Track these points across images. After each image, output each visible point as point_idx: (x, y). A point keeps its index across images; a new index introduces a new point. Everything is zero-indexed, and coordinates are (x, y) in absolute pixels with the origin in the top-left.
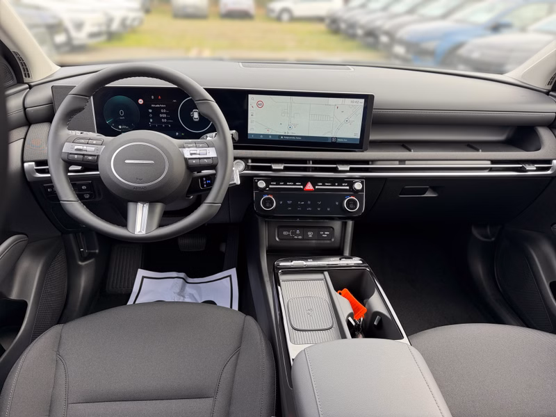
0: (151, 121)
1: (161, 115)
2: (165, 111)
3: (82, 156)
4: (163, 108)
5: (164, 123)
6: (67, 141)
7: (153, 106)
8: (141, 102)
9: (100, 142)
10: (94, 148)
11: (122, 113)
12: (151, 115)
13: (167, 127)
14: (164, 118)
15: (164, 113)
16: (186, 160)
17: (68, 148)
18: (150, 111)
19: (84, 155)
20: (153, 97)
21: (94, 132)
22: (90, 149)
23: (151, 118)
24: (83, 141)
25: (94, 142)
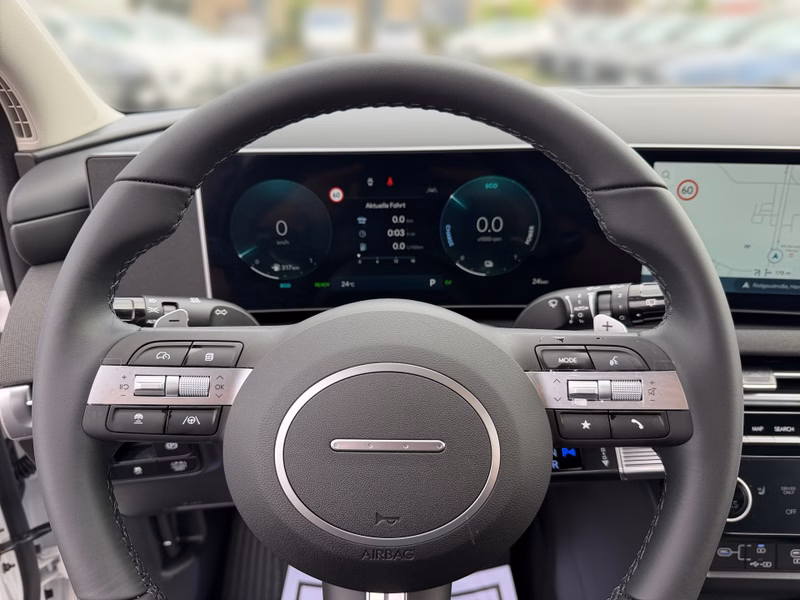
0: (363, 248)
1: (390, 233)
2: (402, 219)
3: (161, 416)
4: (398, 212)
5: (399, 252)
6: (107, 357)
7: (369, 206)
8: (336, 195)
9: (232, 354)
10: (206, 380)
11: (282, 228)
12: (363, 234)
13: (405, 263)
14: (399, 240)
15: (399, 226)
16: (554, 415)
17: (111, 386)
18: (362, 220)
19: (167, 409)
20: (370, 182)
21: (202, 295)
22: (192, 384)
23: (363, 240)
24: (164, 355)
25: (210, 356)
